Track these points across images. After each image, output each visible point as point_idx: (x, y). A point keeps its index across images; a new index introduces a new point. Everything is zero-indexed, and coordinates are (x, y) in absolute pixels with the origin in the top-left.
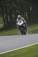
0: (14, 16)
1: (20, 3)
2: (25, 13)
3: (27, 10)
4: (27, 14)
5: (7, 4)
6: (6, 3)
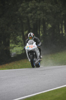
0: (42, 33)
1: (51, 11)
2: (60, 27)
3: (64, 22)
4: (63, 29)
5: (28, 13)
6: (26, 11)
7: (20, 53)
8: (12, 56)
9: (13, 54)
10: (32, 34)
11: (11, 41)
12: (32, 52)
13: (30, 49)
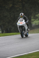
7: (37, 24)
8: (33, 26)
9: (33, 25)
10: (23, 14)
11: (32, 17)
12: (22, 27)
13: (21, 25)
